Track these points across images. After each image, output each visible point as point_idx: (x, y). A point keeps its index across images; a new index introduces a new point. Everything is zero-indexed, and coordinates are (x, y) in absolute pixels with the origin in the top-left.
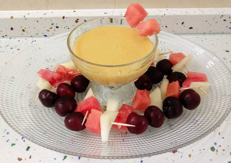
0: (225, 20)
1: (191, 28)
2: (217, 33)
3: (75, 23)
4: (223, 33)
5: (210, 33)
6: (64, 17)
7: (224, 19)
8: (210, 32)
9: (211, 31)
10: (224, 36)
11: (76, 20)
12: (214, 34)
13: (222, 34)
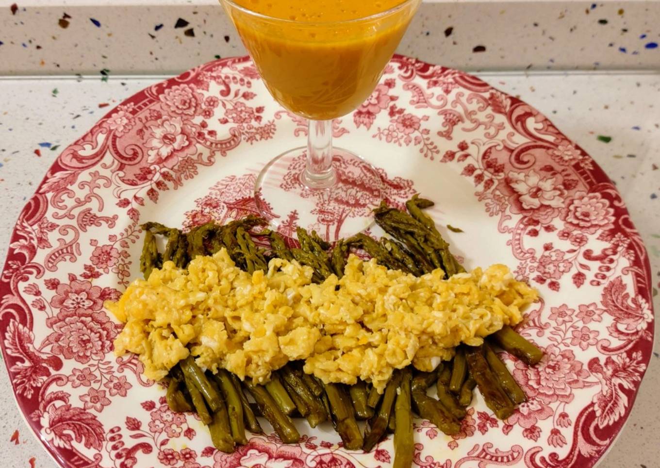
0: (603, 22)
1: (480, 49)
2: (577, 68)
3: (59, 28)
4: (595, 67)
5: (549, 68)
6: (14, 9)
7: (603, 18)
8: (551, 64)
9: (552, 61)
10: (599, 78)
11: (61, 17)
12: (564, 69)
13: (595, 69)
